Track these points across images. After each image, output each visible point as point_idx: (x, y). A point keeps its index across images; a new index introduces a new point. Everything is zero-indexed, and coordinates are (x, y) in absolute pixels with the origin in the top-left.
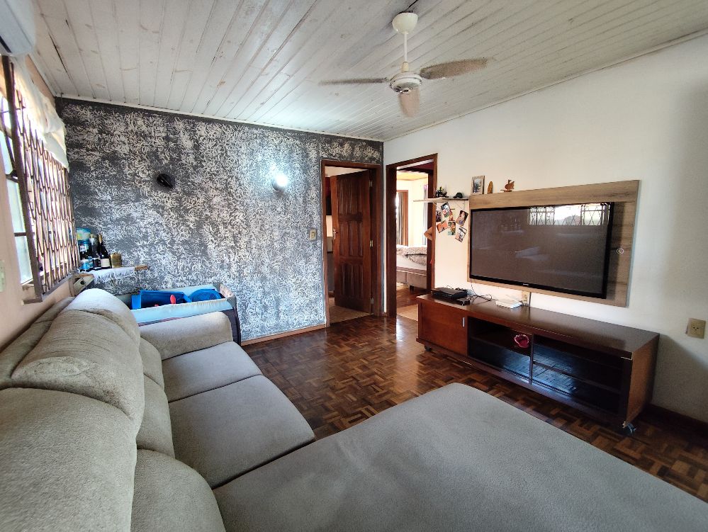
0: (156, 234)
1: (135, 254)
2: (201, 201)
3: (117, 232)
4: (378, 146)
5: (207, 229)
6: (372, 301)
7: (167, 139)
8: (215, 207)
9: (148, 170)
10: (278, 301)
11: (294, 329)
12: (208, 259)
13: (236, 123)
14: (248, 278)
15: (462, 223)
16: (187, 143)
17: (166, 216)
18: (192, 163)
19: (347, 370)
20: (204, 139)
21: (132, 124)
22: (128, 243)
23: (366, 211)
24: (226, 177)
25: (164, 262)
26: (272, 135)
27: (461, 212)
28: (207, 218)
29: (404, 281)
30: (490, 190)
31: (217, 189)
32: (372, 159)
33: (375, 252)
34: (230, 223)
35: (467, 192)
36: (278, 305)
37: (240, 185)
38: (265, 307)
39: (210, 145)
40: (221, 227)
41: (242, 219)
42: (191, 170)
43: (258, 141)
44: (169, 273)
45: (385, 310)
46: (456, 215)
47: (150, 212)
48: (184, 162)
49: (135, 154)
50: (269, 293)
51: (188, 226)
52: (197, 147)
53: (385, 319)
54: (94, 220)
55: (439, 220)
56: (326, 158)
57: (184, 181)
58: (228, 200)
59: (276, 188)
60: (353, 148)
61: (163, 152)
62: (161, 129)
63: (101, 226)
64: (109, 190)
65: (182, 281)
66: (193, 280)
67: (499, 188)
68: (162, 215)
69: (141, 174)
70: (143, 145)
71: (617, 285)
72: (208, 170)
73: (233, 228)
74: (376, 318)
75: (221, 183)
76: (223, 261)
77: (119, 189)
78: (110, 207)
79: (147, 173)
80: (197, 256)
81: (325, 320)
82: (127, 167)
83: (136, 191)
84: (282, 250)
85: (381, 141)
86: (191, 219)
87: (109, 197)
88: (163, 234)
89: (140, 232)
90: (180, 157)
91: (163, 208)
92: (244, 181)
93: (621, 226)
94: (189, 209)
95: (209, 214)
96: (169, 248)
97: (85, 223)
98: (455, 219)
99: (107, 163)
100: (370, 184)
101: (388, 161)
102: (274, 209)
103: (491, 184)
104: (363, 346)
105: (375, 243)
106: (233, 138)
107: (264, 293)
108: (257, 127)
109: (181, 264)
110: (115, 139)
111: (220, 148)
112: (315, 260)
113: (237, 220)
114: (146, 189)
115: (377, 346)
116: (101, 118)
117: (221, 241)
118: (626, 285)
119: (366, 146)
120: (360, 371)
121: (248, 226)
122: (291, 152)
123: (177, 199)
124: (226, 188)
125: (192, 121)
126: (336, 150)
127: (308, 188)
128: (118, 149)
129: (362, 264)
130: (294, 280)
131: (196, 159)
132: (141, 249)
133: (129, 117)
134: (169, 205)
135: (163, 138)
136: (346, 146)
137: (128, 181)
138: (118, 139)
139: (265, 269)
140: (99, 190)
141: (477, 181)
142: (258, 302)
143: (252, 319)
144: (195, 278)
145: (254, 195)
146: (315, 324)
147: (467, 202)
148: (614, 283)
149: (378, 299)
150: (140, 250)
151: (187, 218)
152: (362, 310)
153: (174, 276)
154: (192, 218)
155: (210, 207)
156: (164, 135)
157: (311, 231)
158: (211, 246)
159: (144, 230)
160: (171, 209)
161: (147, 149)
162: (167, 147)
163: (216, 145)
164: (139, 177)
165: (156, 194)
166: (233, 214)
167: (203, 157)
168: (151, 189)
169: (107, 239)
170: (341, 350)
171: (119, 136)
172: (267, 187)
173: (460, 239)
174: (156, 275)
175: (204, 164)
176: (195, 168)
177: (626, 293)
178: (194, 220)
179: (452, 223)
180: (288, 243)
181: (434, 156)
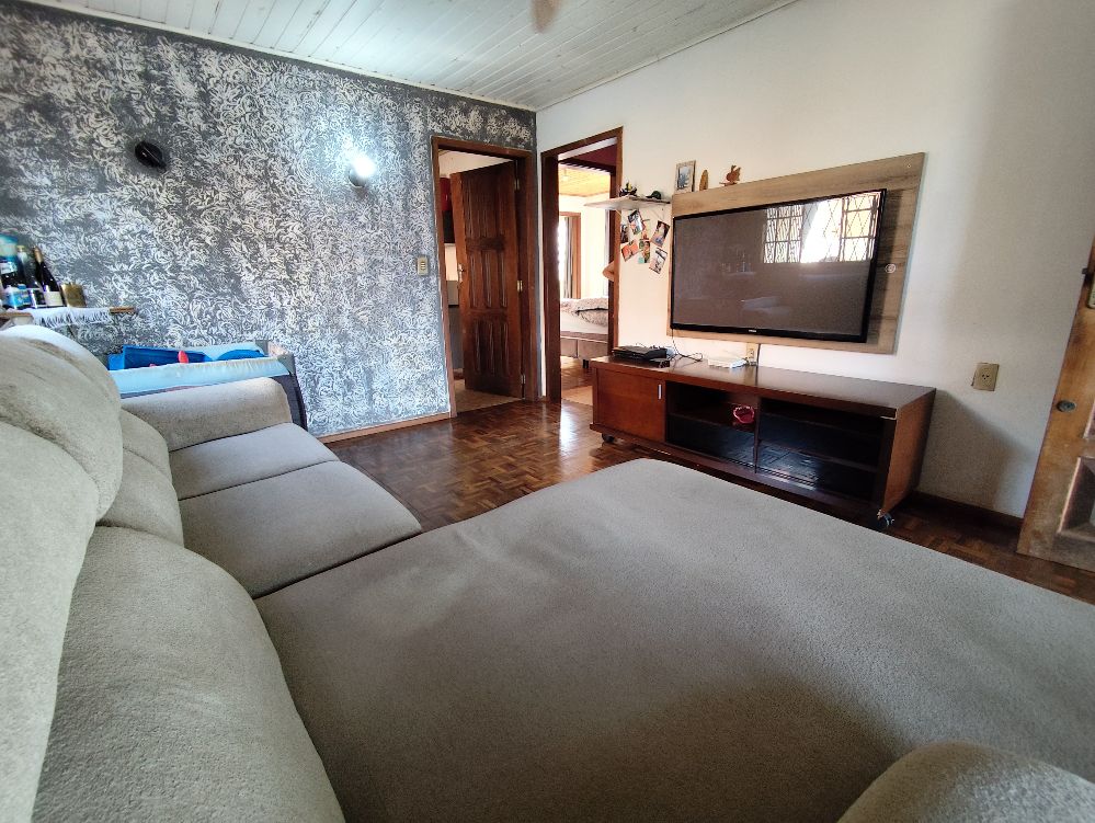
0: (145, 252)
1: (108, 286)
2: (222, 196)
3: (69, 245)
4: (526, 118)
5: (237, 248)
6: (523, 378)
7: (146, 76)
8: (249, 209)
9: (116, 135)
10: (369, 373)
11: (398, 419)
12: (244, 301)
13: (276, 58)
14: (317, 335)
15: (660, 243)
16: (185, 88)
17: (159, 221)
18: (199, 126)
19: (483, 470)
20: (218, 82)
21: (77, 44)
22: (94, 266)
23: (510, 234)
24: (264, 157)
25: (163, 303)
26: (343, 86)
27: (659, 223)
28: (236, 228)
29: (573, 352)
30: (704, 186)
31: (249, 177)
32: (517, 140)
33: (525, 299)
34: (278, 238)
35: (669, 190)
36: (369, 382)
37: (290, 172)
38: (349, 385)
39: (230, 93)
40: (263, 247)
41: (299, 233)
42: (197, 140)
43: (318, 94)
44: (176, 322)
45: (544, 393)
46: (652, 231)
47: (129, 211)
48: (182, 122)
49: (88, 103)
50: (353, 361)
51: (203, 241)
52: (204, 96)
53: (544, 406)
54: (23, 223)
55: (625, 239)
56: (439, 134)
57: (187, 159)
58: (270, 198)
59: (356, 182)
60: (485, 121)
61: (140, 102)
62: (134, 57)
63: (37, 233)
64: (45, 167)
65: (199, 336)
66: (220, 336)
67: (717, 179)
68: (152, 219)
69: (103, 141)
70: (101, 86)
71: (883, 321)
72: (230, 142)
73: (283, 248)
74: (530, 404)
75: (255, 167)
76: (270, 305)
77: (63, 165)
78: (51, 200)
79: (116, 139)
80: (224, 295)
81: (449, 406)
82: (75, 126)
83: (97, 171)
84: (373, 289)
85: (531, 109)
86: (206, 229)
87: (46, 181)
88: (157, 254)
89: (114, 247)
90: (175, 113)
91: (152, 206)
92: (299, 166)
93: (895, 228)
94: (201, 211)
95: (239, 221)
96: (171, 278)
97: (6, 227)
98: (650, 236)
99: (35, 117)
100: (516, 184)
101: (544, 145)
102: (353, 217)
103: (705, 175)
104: (508, 440)
105: (525, 284)
106: (272, 84)
107: (345, 360)
108: (315, 67)
109: (196, 307)
110: (47, 72)
111: (249, 101)
112: (428, 308)
113: (291, 235)
114: (115, 170)
115: (530, 439)
116: (14, 28)
117: (264, 269)
118: (895, 319)
119: (506, 118)
120: (503, 471)
121: (311, 246)
122: (378, 118)
123: (176, 191)
124: (266, 177)
125: (193, 46)
126: (456, 121)
127: (410, 185)
128: (53, 90)
129: (506, 320)
130: (395, 341)
131: (205, 118)
132: (119, 278)
133: (70, 31)
134: (162, 200)
135: (139, 75)
136: (474, 114)
137: (79, 152)
138: (53, 73)
139: (345, 321)
140: (26, 166)
141: (684, 170)
142: (335, 375)
143: (327, 402)
144: (223, 332)
145: (317, 192)
146: (433, 412)
147: (669, 208)
148: (879, 318)
149: (533, 374)
150: (116, 281)
151: (199, 226)
152: (508, 395)
153: (186, 327)
154: (207, 227)
155: (239, 208)
156: (140, 69)
157: (419, 260)
158: (247, 278)
159: (120, 245)
160: (167, 208)
161: (109, 95)
162: (148, 92)
163: (240, 96)
164: (100, 145)
165: (136, 181)
166: (282, 224)
167: (218, 116)
168: (126, 170)
169: (52, 257)
170: (475, 446)
171: (54, 66)
172: (339, 178)
173: (657, 269)
174: (152, 325)
175: (221, 129)
176: (205, 135)
177: (895, 333)
178: (211, 232)
179: (646, 242)
180: (380, 277)
181: (617, 133)
